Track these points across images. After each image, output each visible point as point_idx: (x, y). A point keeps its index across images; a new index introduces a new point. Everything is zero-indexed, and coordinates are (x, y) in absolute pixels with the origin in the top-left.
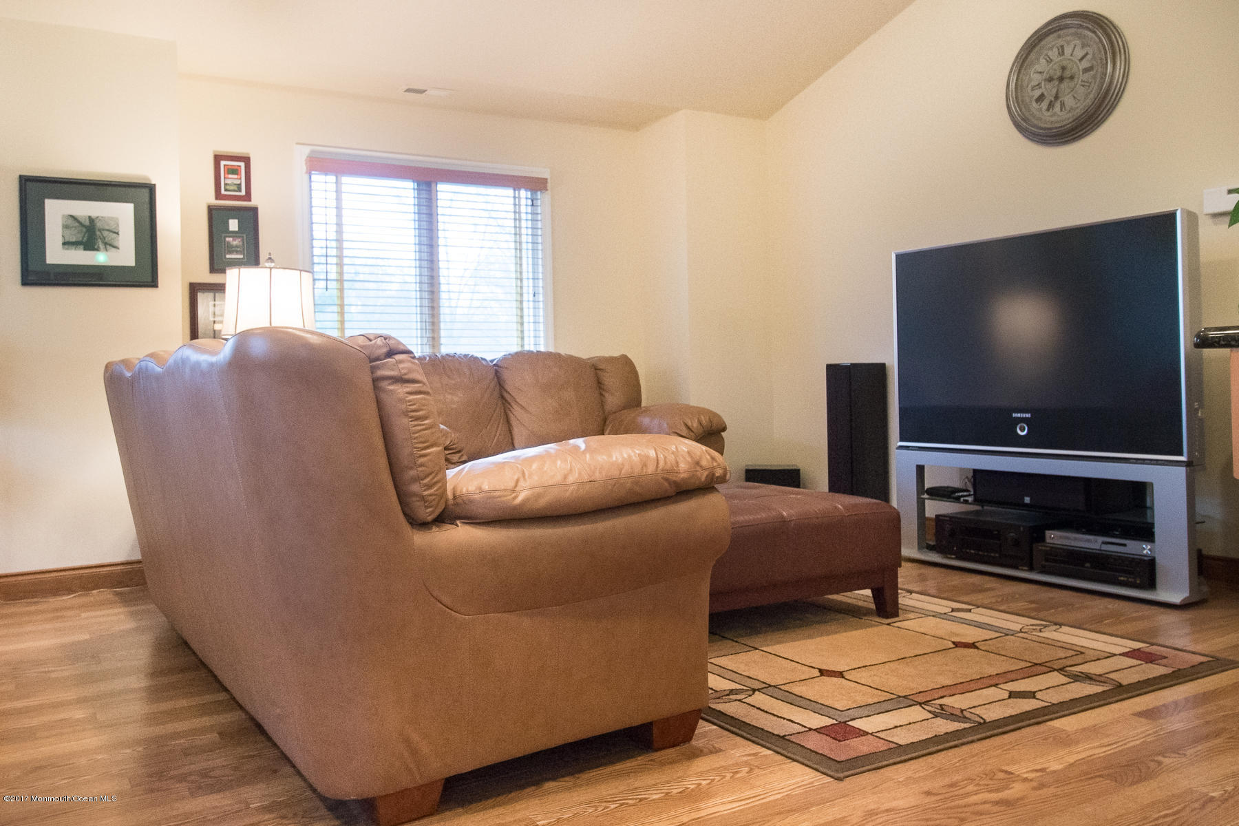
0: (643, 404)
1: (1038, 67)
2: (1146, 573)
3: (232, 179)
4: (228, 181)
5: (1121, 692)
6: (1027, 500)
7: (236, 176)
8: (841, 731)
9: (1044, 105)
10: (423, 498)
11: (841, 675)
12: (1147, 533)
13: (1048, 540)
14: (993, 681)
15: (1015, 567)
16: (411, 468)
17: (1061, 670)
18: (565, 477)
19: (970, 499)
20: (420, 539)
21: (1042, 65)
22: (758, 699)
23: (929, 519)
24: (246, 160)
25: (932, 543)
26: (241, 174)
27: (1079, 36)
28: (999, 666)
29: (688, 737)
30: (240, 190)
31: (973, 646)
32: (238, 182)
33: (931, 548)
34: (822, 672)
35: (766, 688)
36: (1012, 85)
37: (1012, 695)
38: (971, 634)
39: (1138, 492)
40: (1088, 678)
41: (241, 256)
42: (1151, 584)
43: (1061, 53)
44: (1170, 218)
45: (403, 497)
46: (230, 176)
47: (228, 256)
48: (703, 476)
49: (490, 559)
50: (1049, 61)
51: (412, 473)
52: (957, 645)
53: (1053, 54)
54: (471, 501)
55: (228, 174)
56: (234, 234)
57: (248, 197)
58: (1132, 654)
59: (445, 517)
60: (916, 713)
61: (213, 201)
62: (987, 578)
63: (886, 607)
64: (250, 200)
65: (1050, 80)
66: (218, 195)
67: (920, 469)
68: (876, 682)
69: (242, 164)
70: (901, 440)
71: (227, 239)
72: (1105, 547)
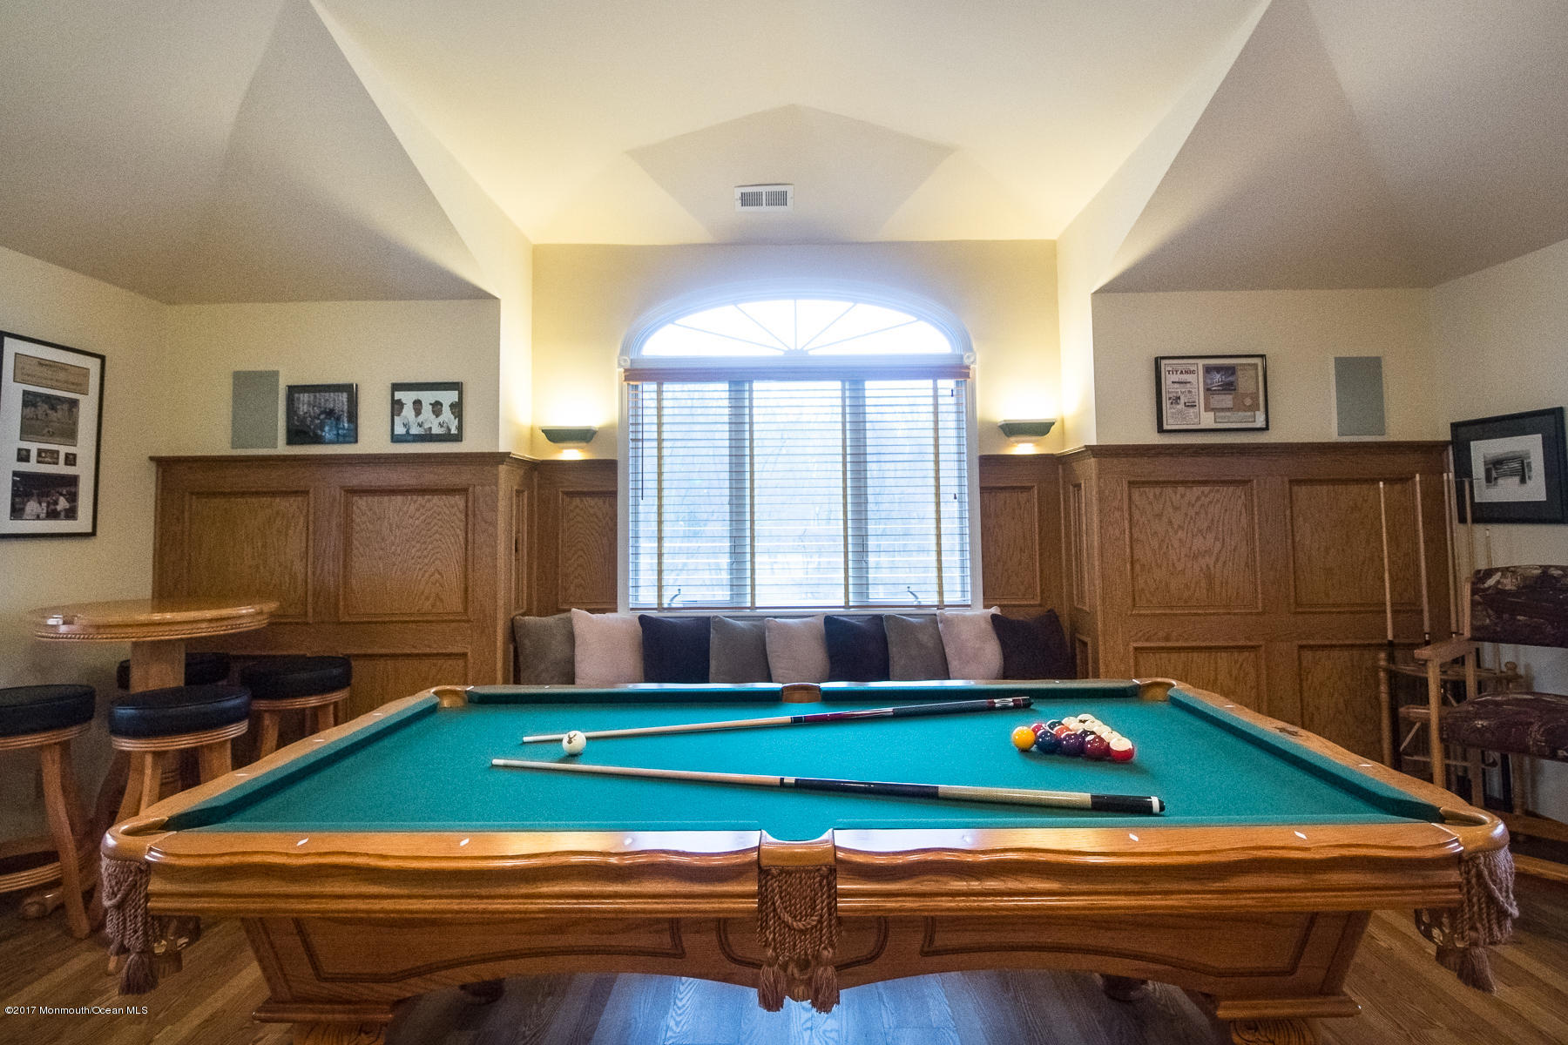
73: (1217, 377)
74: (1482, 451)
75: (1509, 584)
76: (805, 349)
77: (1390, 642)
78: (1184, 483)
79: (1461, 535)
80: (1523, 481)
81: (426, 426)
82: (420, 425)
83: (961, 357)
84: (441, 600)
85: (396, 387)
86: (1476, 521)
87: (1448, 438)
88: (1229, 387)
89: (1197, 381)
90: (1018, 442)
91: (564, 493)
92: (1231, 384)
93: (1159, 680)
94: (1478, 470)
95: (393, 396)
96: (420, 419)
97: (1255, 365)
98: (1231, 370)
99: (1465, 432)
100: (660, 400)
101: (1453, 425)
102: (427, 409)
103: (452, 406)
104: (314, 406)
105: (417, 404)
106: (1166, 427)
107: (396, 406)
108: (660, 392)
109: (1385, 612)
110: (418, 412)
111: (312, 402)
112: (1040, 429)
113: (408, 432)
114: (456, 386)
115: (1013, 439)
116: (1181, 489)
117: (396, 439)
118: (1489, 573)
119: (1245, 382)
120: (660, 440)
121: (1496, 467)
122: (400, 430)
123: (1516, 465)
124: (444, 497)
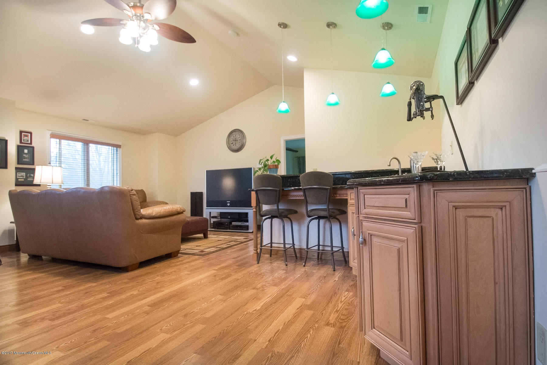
0: (147, 201)
1: (232, 138)
2: (247, 228)
3: (26, 138)
4: (24, 139)
5: (242, 243)
6: (229, 217)
7: (27, 137)
8: (202, 251)
9: (233, 145)
10: (138, 215)
11: (200, 246)
12: (247, 221)
13: (232, 224)
14: (225, 244)
15: (227, 229)
16: (136, 210)
17: (234, 241)
18: (161, 211)
19: (219, 218)
20: (137, 221)
21: (232, 137)
22: (186, 250)
23: (212, 223)
24: (31, 133)
25: (212, 227)
26: (28, 137)
27: (239, 134)
28: (225, 242)
29: (177, 255)
30: (28, 141)
31: (221, 240)
32: (28, 139)
33: (212, 228)
34: (197, 246)
35: (187, 249)
36: (227, 140)
37: (227, 245)
38: (221, 239)
39: (246, 214)
40: (238, 242)
41: (28, 160)
42: (248, 229)
43: (236, 136)
44: (251, 168)
45: (135, 215)
46: (25, 137)
47: (24, 160)
48: (182, 211)
49: (149, 224)
50: (234, 137)
51: (137, 210)
52: (218, 240)
53: (234, 136)
54: (145, 215)
55: (24, 136)
56: (26, 154)
57: (31, 143)
58: (244, 238)
59: (141, 218)
60: (213, 248)
61: (19, 144)
62: (222, 232)
63: (206, 237)
64: (31, 144)
65: (234, 140)
66: (21, 142)
67: (210, 213)
68: (206, 246)
69: (29, 134)
70: (207, 207)
71: (24, 155)
72: (242, 224)
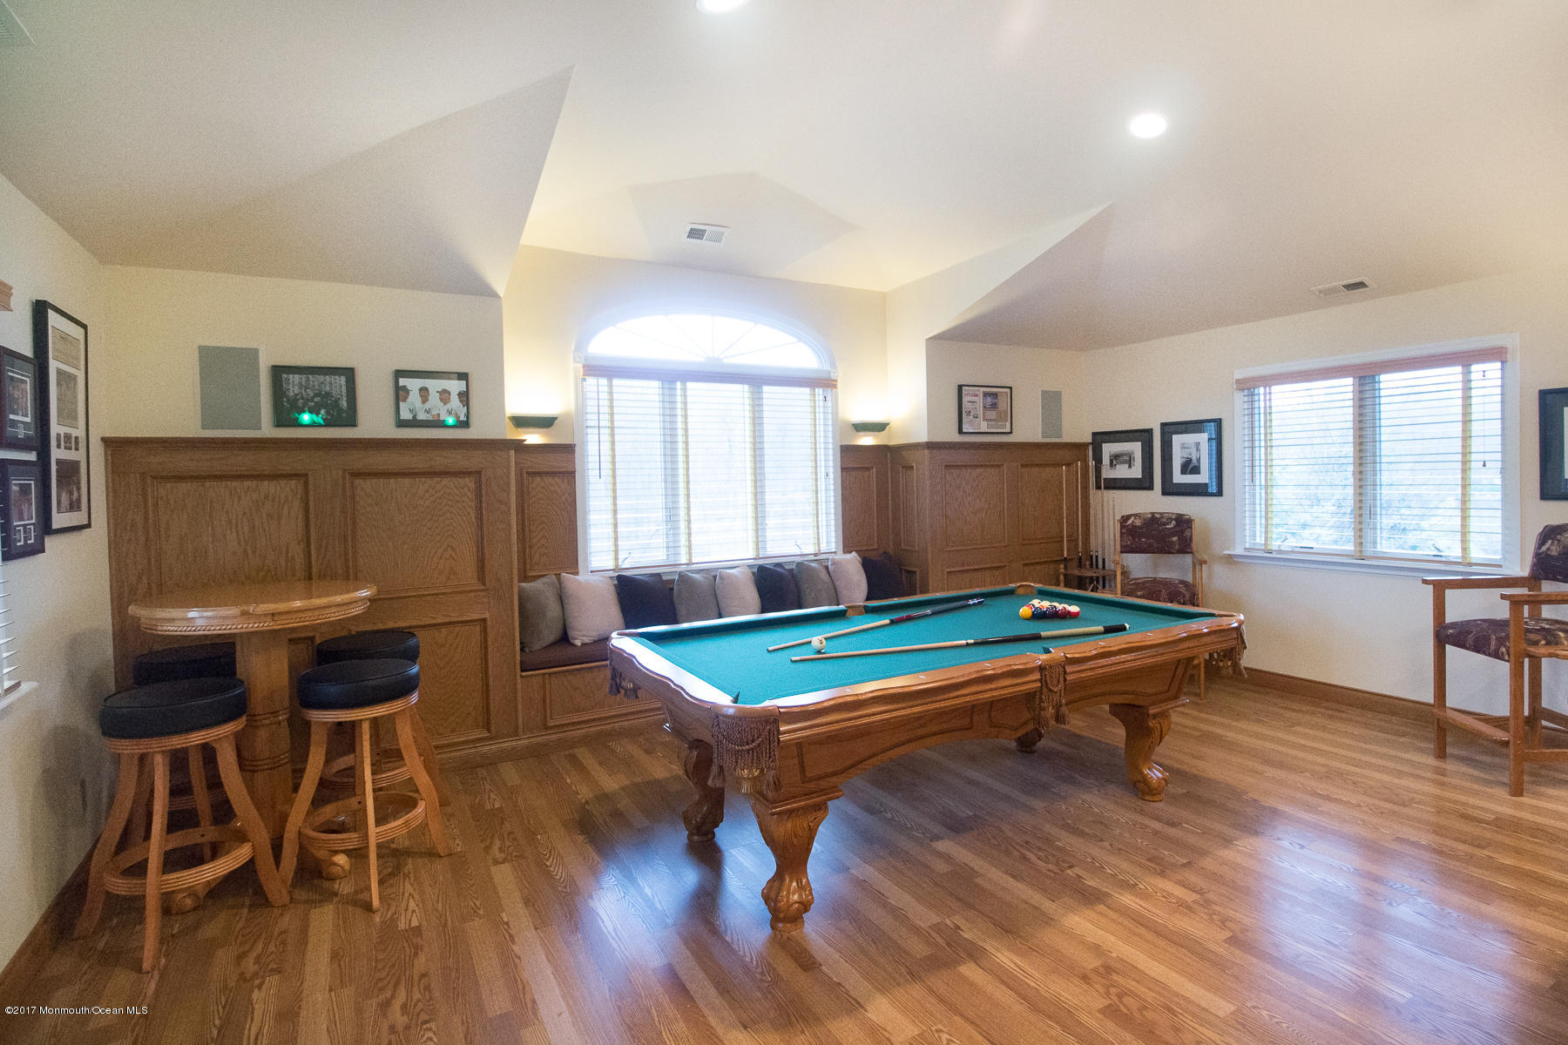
73: (989, 399)
74: (1109, 449)
75: (1138, 522)
76: (721, 357)
77: (1065, 558)
78: (971, 466)
79: (1095, 496)
80: (1130, 467)
81: (434, 412)
82: (428, 411)
83: (830, 372)
84: (455, 573)
85: (399, 374)
86: (1106, 488)
87: (1091, 441)
88: (994, 406)
89: (980, 400)
90: (865, 436)
91: (527, 473)
92: (995, 404)
93: (1024, 583)
94: (1106, 460)
95: (397, 382)
96: (427, 406)
97: (1006, 393)
98: (995, 395)
99: (1100, 438)
100: (611, 393)
101: (1093, 433)
102: (434, 399)
103: (460, 394)
104: (306, 388)
105: (424, 391)
106: (964, 430)
107: (401, 393)
108: (611, 386)
109: (1063, 541)
110: (425, 399)
111: (304, 383)
112: (879, 427)
113: (414, 417)
114: (463, 376)
115: (862, 433)
116: (969, 470)
117: (401, 424)
118: (1128, 517)
119: (1003, 403)
120: (612, 428)
121: (1116, 459)
122: (405, 415)
123: (1126, 458)
124: (454, 479)
